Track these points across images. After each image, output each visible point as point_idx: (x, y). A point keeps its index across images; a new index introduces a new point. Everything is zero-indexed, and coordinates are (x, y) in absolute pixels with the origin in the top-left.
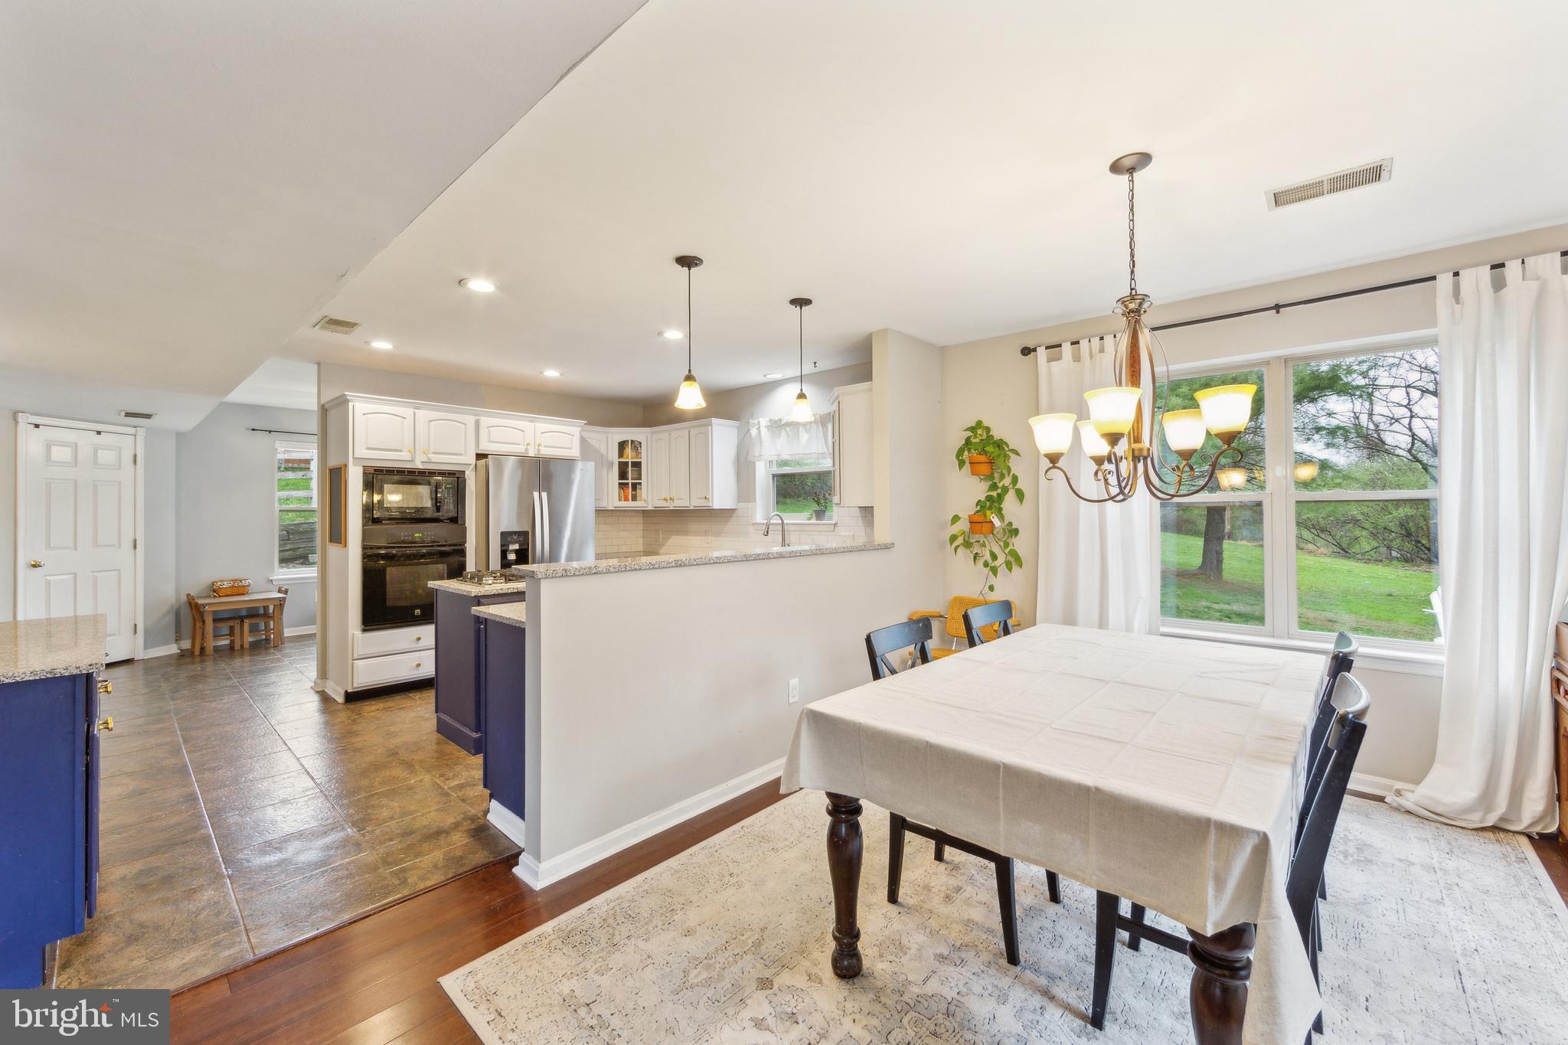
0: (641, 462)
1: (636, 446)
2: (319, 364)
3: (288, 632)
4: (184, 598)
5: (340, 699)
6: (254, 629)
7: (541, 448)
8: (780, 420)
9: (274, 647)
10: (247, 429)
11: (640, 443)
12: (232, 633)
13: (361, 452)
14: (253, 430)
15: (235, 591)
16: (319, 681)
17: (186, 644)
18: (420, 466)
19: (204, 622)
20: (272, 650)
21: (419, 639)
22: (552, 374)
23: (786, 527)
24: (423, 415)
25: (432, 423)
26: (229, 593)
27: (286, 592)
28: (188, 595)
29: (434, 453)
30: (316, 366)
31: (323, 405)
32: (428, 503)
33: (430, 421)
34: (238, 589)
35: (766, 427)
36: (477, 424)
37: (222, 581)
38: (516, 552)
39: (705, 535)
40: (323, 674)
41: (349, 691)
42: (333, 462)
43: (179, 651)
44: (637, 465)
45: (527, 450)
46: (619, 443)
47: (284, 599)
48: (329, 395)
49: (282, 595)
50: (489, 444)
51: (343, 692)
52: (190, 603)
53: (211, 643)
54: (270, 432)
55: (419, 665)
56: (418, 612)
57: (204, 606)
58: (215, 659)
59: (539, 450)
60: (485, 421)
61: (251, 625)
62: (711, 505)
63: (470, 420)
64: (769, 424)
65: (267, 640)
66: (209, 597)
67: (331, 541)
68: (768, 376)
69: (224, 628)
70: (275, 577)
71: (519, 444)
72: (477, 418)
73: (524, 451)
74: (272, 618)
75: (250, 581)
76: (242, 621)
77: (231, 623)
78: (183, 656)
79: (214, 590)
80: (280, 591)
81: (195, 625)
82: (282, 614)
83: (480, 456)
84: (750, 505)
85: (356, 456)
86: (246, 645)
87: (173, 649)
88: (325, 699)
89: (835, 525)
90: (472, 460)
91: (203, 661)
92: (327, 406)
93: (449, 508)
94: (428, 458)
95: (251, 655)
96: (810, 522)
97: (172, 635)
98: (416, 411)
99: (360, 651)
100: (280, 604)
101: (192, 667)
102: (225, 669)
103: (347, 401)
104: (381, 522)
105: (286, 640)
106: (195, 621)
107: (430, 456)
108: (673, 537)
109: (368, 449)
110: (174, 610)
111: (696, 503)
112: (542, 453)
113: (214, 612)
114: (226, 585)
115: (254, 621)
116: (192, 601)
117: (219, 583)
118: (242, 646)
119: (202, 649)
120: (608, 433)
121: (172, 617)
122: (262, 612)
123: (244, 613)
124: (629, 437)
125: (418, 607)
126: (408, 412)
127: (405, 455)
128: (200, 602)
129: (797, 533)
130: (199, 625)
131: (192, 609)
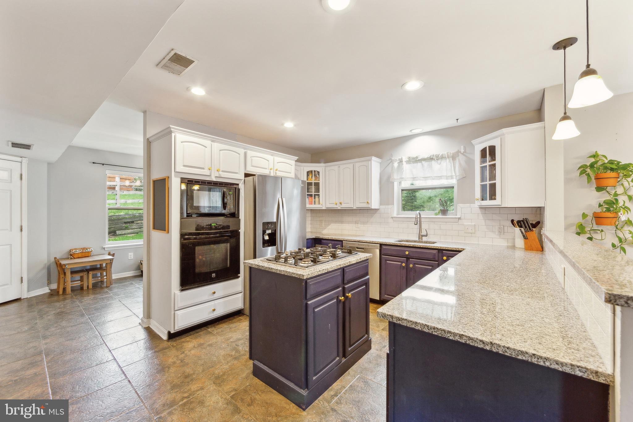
0: (319, 183)
1: (317, 174)
2: (145, 112)
3: (114, 276)
4: (53, 260)
5: (165, 337)
6: (94, 276)
7: (277, 172)
8: (417, 157)
9: (107, 287)
10: (90, 162)
11: (318, 172)
12: (82, 279)
13: (180, 168)
14: (94, 163)
15: (83, 255)
16: (145, 320)
17: (54, 286)
18: (214, 179)
19: (65, 274)
20: (106, 290)
21: (214, 293)
22: (289, 125)
23: (422, 220)
24: (217, 146)
25: (222, 152)
26: (80, 256)
27: (113, 255)
28: (55, 258)
29: (223, 171)
30: (142, 114)
31: (148, 139)
32: (219, 204)
33: (220, 150)
34: (86, 254)
35: (405, 162)
36: (245, 154)
37: (76, 249)
38: (269, 235)
39: (356, 224)
40: (148, 314)
41: (172, 332)
42: (156, 175)
43: (50, 291)
44: (317, 185)
45: (270, 172)
46: (307, 172)
47: (113, 259)
48: (152, 132)
49: (110, 257)
50: (252, 167)
51: (166, 332)
52: (56, 263)
53: (69, 285)
54: (103, 164)
55: (214, 310)
56: (214, 275)
57: (65, 265)
58: (72, 297)
59: (276, 173)
60: (250, 153)
61: (93, 275)
62: (370, 207)
63: (242, 151)
64: (408, 160)
65: (102, 282)
66: (68, 258)
67: (154, 228)
68: (412, 131)
69: (77, 277)
70: (107, 246)
71: (266, 169)
72: (245, 150)
73: (269, 173)
74: (106, 270)
75: (92, 249)
76: (88, 273)
77: (81, 274)
78: (53, 294)
79: (71, 255)
80: (109, 254)
81: (59, 276)
82: (111, 267)
83: (247, 175)
84: (390, 206)
85: (177, 170)
86: (91, 287)
87: (46, 290)
88: (151, 333)
89: (459, 218)
90: (242, 177)
91: (65, 299)
92: (150, 140)
93: (230, 208)
94: (219, 174)
95: (94, 294)
96: (438, 216)
97: (46, 281)
98: (212, 143)
99: (179, 304)
100: (110, 262)
101: (58, 304)
102: (79, 306)
103: (170, 132)
104: (191, 216)
105: (113, 282)
106: (59, 273)
107: (221, 173)
108: (332, 224)
109: (184, 166)
110: (47, 267)
111: (358, 205)
112: (277, 175)
113: (71, 268)
114: (78, 251)
115: (95, 272)
116: (57, 262)
117: (74, 251)
118: (88, 287)
119: (64, 289)
120: (301, 166)
121: (45, 271)
122: (99, 266)
123: (88, 268)
124: (313, 169)
125: (214, 272)
126: (207, 142)
127: (206, 172)
128: (63, 262)
129: (427, 223)
130: (62, 276)
131: (57, 266)
